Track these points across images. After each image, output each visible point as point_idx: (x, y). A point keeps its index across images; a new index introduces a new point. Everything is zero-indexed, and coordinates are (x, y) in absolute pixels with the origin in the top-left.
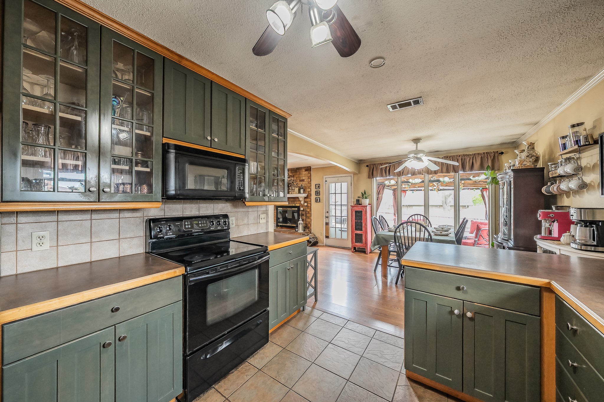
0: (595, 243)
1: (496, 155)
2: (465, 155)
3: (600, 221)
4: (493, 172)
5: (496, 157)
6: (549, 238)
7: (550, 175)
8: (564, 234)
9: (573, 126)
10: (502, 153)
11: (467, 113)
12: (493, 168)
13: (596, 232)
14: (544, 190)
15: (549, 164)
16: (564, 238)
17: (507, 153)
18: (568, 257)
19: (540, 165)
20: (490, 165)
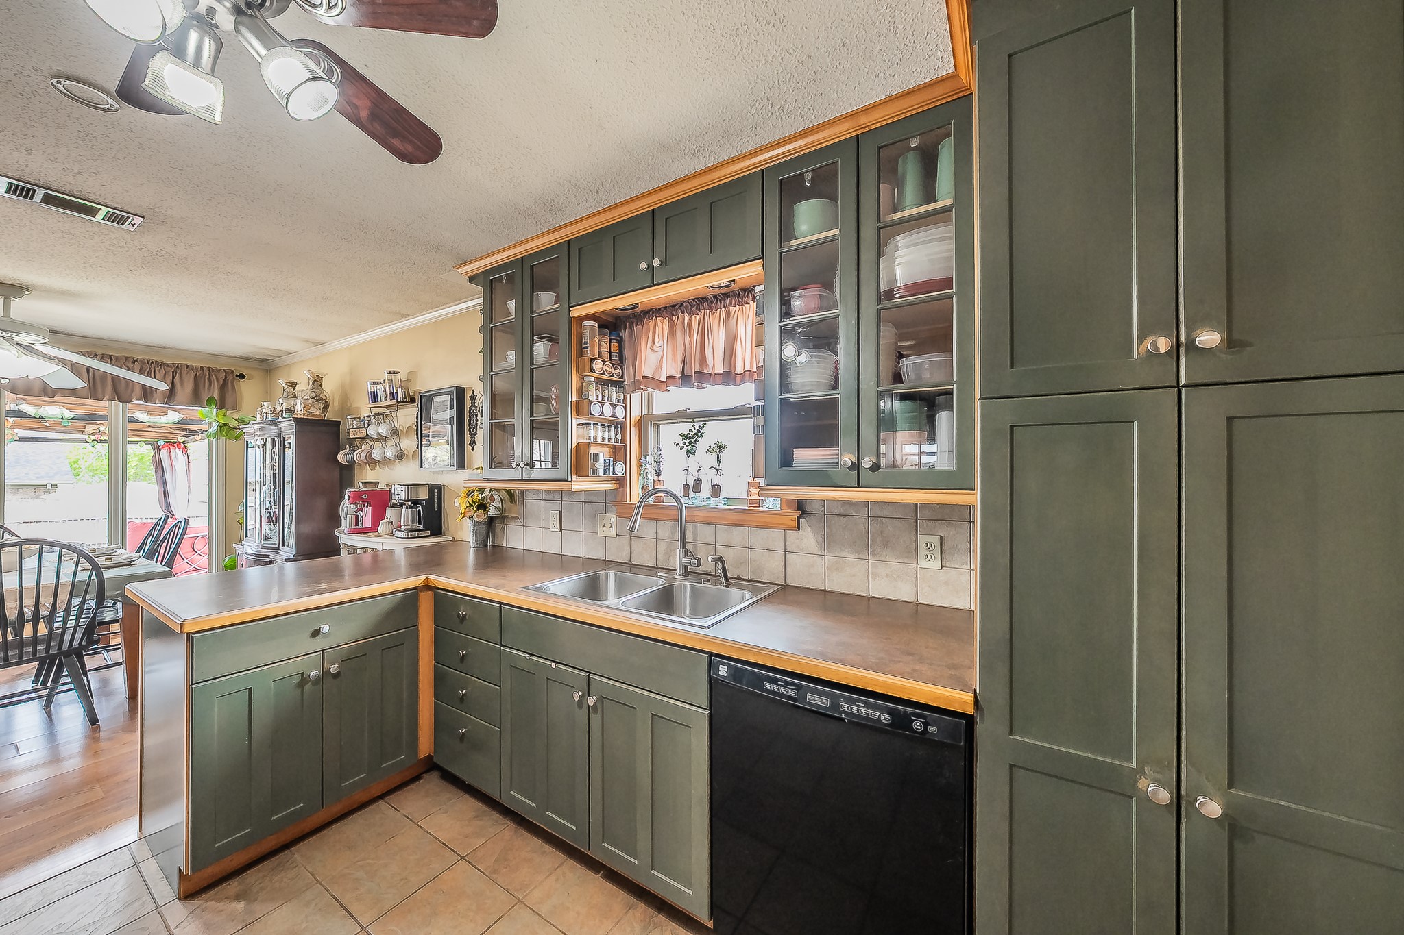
0: (421, 527)
1: (230, 378)
2: (152, 362)
3: (424, 500)
4: (222, 411)
5: (229, 384)
6: (357, 531)
7: (350, 435)
8: (382, 521)
9: (390, 372)
10: (242, 377)
11: (223, 287)
12: (222, 406)
13: (422, 513)
14: (341, 457)
15: (348, 417)
16: (383, 527)
17: (251, 378)
18: (391, 551)
19: (329, 416)
20: (216, 396)
